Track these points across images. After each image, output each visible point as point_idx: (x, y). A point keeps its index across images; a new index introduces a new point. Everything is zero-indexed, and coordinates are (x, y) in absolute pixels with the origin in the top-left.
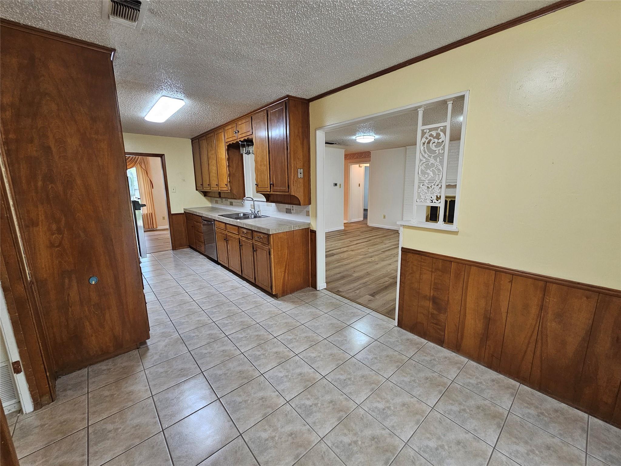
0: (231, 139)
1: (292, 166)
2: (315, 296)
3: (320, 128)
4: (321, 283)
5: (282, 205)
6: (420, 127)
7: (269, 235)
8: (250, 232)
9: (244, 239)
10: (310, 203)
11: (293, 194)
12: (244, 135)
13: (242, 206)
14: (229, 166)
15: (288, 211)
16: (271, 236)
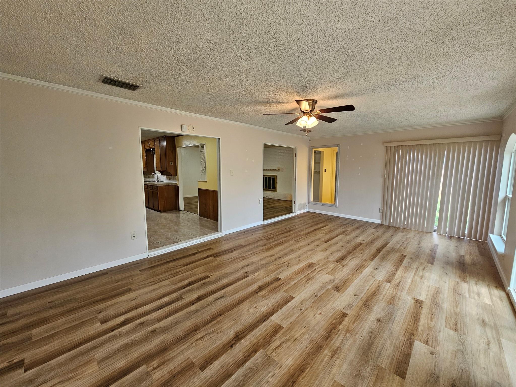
0: (147, 148)
1: (168, 160)
2: (179, 213)
3: (178, 147)
4: (182, 207)
5: (168, 176)
6: (200, 151)
7: (157, 187)
8: (151, 186)
9: (149, 190)
10: (176, 175)
11: (168, 171)
12: (152, 147)
13: (153, 177)
14: (146, 159)
15: (170, 179)
16: (158, 187)
